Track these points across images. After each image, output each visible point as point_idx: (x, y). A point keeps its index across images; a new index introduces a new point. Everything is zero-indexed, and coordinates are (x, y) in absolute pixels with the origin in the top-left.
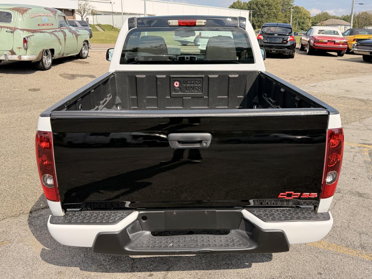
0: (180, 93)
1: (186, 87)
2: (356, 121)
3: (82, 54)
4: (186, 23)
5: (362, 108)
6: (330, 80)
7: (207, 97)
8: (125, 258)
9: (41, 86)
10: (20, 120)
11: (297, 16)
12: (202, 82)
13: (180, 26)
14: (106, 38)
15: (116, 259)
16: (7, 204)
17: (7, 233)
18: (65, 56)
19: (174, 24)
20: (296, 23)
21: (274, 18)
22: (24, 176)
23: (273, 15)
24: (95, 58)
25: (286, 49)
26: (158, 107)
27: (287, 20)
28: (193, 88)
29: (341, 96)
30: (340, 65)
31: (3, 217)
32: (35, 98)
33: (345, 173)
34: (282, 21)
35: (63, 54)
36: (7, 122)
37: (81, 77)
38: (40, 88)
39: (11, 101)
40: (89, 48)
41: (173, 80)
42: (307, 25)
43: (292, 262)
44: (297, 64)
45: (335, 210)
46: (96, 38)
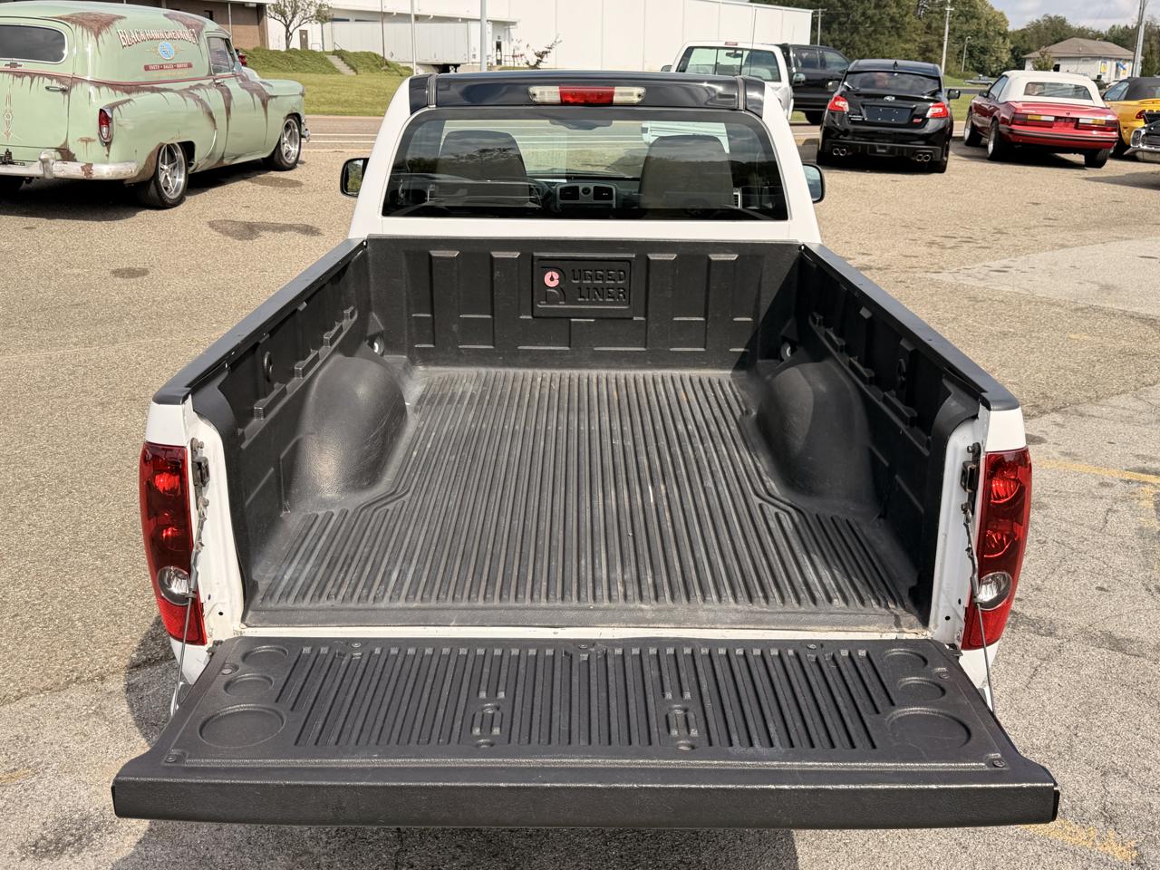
0: (562, 305)
1: (580, 288)
2: (1123, 392)
3: (282, 155)
4: (582, 95)
5: (1149, 348)
6: (1053, 248)
7: (642, 319)
8: (377, 833)
9: (152, 259)
10: (81, 371)
11: (965, 27)
12: (628, 274)
13: (563, 103)
14: (361, 96)
15: (351, 837)
16: (30, 649)
17: (28, 744)
18: (226, 162)
19: (547, 99)
20: (960, 52)
21: (890, 36)
22: (86, 558)
23: (888, 24)
24: (321, 170)
25: (920, 145)
26: (494, 345)
27: (933, 41)
28: (602, 291)
29: (1083, 306)
30: (1092, 199)
31: (19, 691)
32: (130, 299)
33: (1076, 571)
34: (917, 44)
35: (223, 158)
36: (43, 377)
37: (274, 231)
38: (147, 266)
39: (59, 307)
40: (302, 136)
41: (543, 268)
42: (997, 58)
43: (885, 863)
44: (953, 192)
45: (1033, 692)
46: (328, 96)
